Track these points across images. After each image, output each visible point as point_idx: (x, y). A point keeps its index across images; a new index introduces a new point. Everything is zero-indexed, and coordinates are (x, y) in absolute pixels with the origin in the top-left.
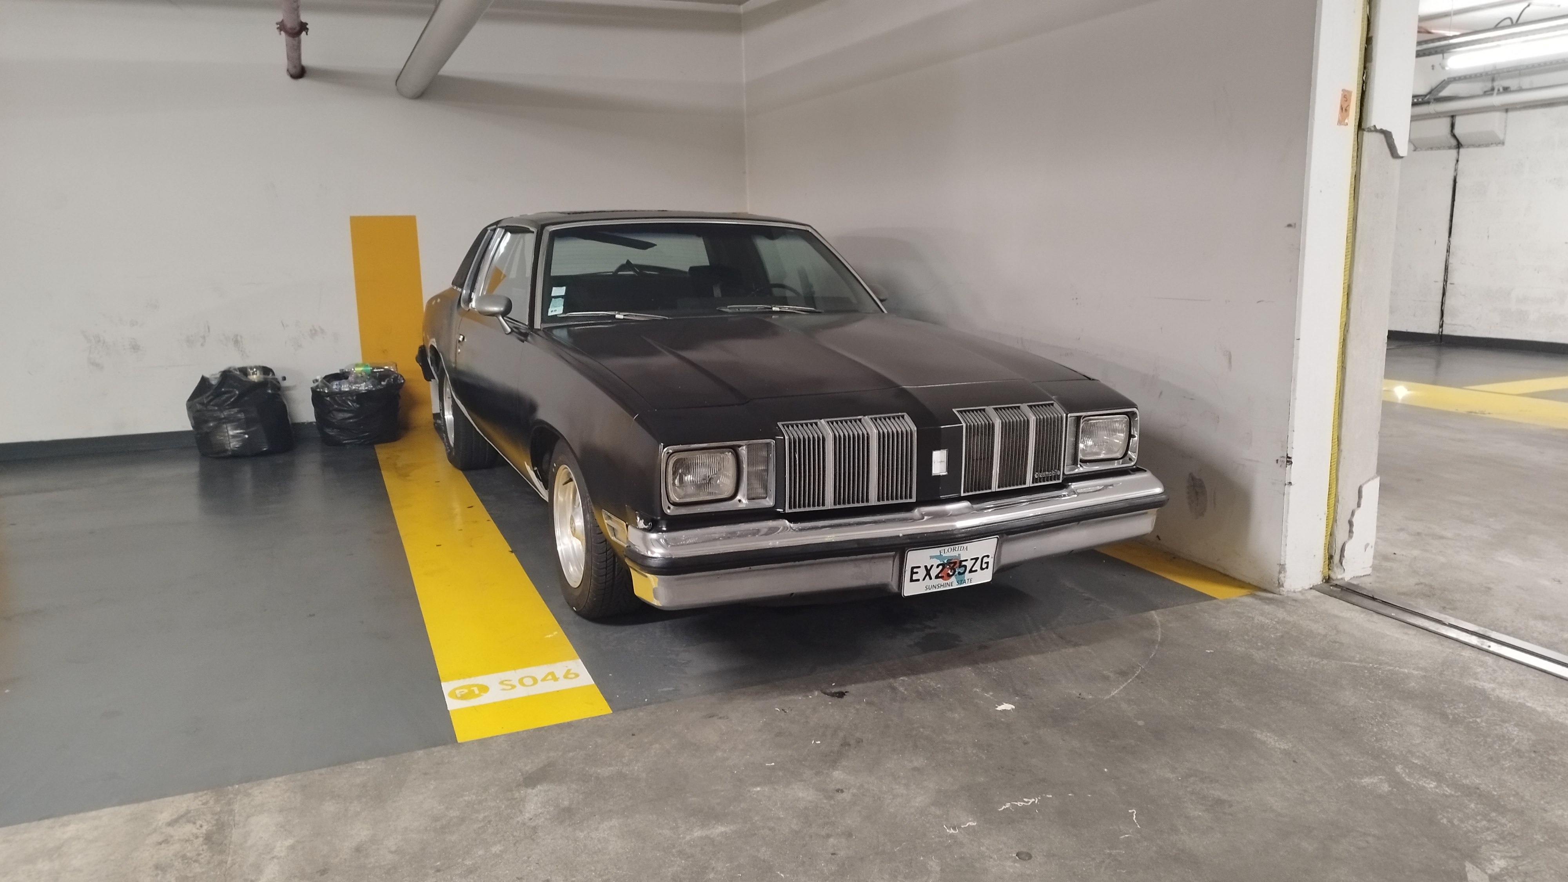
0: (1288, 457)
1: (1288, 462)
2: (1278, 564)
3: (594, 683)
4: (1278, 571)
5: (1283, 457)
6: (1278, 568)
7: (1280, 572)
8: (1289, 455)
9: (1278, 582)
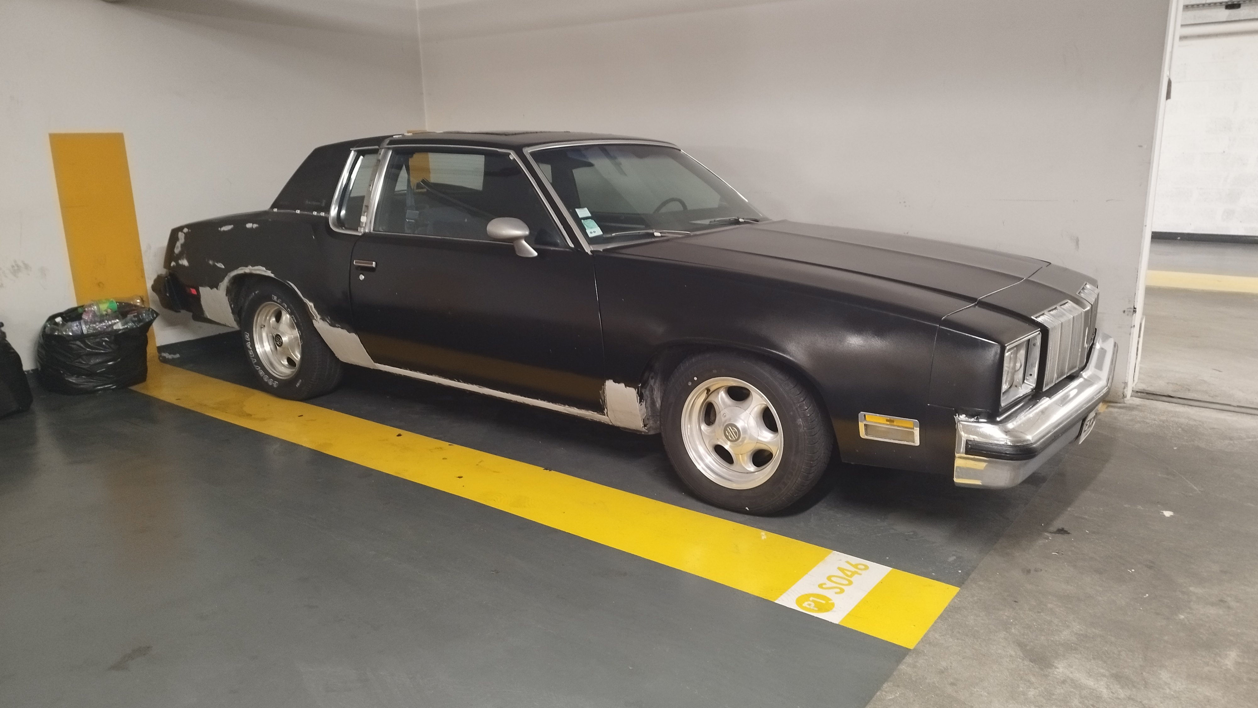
0: (1135, 308)
1: (1134, 311)
2: (1123, 383)
3: (891, 568)
4: (1123, 387)
5: (1131, 308)
6: (1123, 385)
7: (1124, 388)
8: (1135, 307)
9: (1122, 395)
